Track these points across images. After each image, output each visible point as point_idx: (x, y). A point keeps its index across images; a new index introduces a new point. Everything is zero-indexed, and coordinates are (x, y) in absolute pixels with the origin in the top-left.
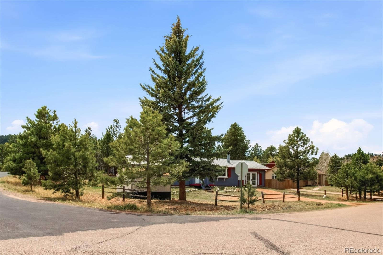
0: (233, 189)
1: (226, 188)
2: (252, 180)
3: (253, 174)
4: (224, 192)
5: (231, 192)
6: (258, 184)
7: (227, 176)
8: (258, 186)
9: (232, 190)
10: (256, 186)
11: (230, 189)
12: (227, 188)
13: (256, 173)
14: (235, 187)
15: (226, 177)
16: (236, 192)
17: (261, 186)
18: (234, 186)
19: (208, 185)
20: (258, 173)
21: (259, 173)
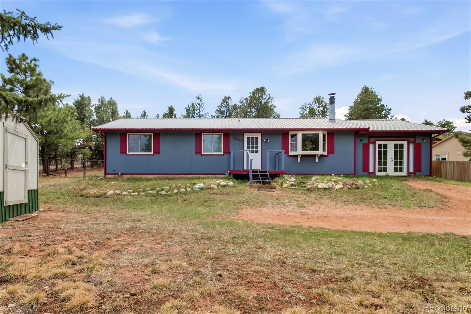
0: (335, 181)
1: (314, 178)
2: (393, 159)
3: (396, 146)
4: (304, 190)
5: (325, 189)
6: (411, 170)
7: (324, 150)
8: (411, 173)
9: (330, 184)
10: (404, 173)
11: (325, 181)
12: (317, 179)
13: (405, 143)
14: (340, 177)
15: (320, 152)
16: (340, 188)
17: (417, 173)
18: (338, 175)
19: (266, 172)
20: (412, 142)
21: (414, 143)
